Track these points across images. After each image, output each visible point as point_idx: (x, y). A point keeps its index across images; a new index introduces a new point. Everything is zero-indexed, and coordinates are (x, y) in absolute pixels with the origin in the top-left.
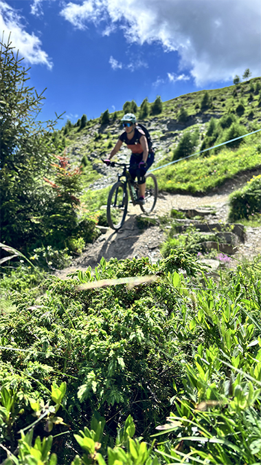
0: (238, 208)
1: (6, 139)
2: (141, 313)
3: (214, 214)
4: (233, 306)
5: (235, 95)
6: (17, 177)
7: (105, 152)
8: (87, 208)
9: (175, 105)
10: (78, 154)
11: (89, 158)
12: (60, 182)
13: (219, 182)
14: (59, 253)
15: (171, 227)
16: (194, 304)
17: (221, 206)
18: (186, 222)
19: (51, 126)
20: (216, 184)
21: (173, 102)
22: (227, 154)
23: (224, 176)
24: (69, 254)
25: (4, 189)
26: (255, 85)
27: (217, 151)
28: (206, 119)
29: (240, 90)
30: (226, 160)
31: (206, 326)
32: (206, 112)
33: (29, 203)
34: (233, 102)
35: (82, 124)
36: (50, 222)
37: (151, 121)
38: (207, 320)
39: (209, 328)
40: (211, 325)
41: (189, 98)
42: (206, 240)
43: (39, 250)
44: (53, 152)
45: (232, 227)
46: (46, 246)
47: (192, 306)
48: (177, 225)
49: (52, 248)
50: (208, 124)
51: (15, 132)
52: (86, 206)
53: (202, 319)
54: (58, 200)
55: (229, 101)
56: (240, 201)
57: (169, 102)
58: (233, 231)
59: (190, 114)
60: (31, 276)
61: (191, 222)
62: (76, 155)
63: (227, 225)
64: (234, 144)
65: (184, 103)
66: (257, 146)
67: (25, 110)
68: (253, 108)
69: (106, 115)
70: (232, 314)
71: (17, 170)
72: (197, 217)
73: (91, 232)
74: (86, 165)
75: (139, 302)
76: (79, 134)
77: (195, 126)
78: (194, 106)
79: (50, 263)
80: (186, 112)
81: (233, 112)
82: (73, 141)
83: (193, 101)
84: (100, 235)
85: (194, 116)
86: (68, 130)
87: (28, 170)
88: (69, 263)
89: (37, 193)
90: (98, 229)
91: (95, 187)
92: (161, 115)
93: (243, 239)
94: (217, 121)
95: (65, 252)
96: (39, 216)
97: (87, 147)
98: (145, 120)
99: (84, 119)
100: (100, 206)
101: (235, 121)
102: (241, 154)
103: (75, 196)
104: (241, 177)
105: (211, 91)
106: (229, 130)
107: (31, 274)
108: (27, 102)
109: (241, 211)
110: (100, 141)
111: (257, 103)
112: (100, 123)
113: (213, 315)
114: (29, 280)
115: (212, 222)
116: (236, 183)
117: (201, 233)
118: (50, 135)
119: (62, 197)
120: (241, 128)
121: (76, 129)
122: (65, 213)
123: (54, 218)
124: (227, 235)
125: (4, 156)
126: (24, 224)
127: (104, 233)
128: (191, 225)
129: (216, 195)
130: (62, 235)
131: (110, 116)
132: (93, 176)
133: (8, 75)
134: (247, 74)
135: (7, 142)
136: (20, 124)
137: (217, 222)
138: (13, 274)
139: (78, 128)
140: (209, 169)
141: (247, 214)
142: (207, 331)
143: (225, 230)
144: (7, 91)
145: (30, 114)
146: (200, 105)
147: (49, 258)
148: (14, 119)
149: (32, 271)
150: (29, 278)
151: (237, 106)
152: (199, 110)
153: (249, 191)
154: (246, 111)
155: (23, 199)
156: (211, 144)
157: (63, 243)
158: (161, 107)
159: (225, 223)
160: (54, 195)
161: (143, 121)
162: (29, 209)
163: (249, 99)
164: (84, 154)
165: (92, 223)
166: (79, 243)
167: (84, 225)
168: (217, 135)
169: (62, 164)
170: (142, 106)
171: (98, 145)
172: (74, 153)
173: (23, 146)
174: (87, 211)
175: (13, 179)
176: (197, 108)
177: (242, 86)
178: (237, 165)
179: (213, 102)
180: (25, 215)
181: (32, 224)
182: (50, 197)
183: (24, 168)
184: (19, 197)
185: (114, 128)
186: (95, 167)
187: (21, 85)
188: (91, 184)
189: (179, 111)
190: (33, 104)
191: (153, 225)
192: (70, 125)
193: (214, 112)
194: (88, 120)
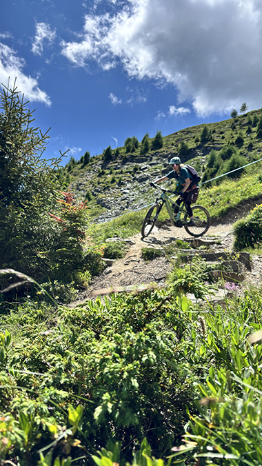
0: (243, 237)
1: (12, 177)
2: (153, 336)
3: (219, 244)
4: (241, 328)
5: (234, 128)
6: (24, 213)
7: (108, 187)
8: (92, 241)
9: (176, 139)
10: (82, 190)
11: (93, 193)
12: (65, 217)
13: (222, 211)
14: (66, 286)
15: (176, 257)
16: (203, 329)
17: (225, 235)
18: (191, 252)
19: (55, 163)
20: (219, 213)
21: (173, 136)
22: (229, 185)
23: (227, 206)
24: (76, 288)
25: (11, 226)
26: (252, 118)
27: (218, 182)
28: (206, 152)
29: (238, 122)
30: (228, 190)
31: (216, 350)
32: (207, 145)
33: (35, 238)
34: (232, 134)
35: (86, 160)
36: (56, 256)
37: (153, 155)
38: (217, 344)
39: (219, 351)
40: (221, 349)
41: (188, 132)
42: (213, 269)
43: (46, 284)
44: (59, 189)
45: (238, 255)
46: (53, 281)
47: (201, 330)
48: (183, 255)
49: (59, 282)
50: (209, 156)
51: (20, 171)
52: (92, 239)
53: (212, 342)
54: (64, 234)
55: (228, 134)
56: (245, 230)
57: (169, 137)
58: (239, 259)
59: (190, 147)
60: (38, 311)
61: (197, 252)
62: (80, 190)
63: (233, 254)
64: (236, 174)
65: (184, 137)
66: (258, 175)
67: (30, 149)
68: (252, 139)
69: (108, 150)
70: (241, 337)
71: (23, 207)
72: (202, 247)
73: (97, 264)
74: (90, 200)
75: (150, 326)
76: (83, 170)
77: (195, 158)
78: (194, 140)
79: (57, 297)
80: (187, 146)
81: (233, 144)
82: (77, 177)
83: (193, 135)
84: (106, 267)
85: (194, 149)
86: (72, 167)
87: (34, 206)
88: (75, 297)
89: (43, 228)
90: (104, 261)
91: (99, 220)
92: (162, 149)
93: (249, 267)
94: (217, 153)
95: (72, 286)
96: (45, 250)
97: (91, 183)
98: (147, 155)
99: (87, 155)
100: (105, 239)
101: (235, 152)
102: (243, 184)
103: (81, 230)
104: (244, 207)
105: (210, 125)
106: (230, 161)
107: (38, 309)
108: (32, 141)
109: (246, 240)
110: (103, 176)
111: (255, 135)
112: (102, 159)
113: (223, 338)
114: (36, 315)
115: (217, 251)
116: (239, 213)
117: (207, 263)
118: (55, 172)
119: (67, 232)
120: (241, 158)
121: (79, 166)
122: (71, 247)
123: (60, 252)
124: (234, 264)
125: (11, 193)
126: (31, 259)
127: (110, 266)
128: (197, 254)
129: (220, 225)
130: (68, 269)
131: (113, 153)
132: (97, 210)
133: (14, 118)
134: (244, 108)
135: (13, 180)
136: (25, 162)
137: (222, 251)
138: (20, 310)
139: (82, 164)
140: (212, 199)
141: (252, 242)
142: (218, 355)
143: (230, 258)
144: (13, 132)
145: (35, 153)
146: (200, 138)
147: (56, 292)
148: (20, 158)
149: (39, 306)
150: (36, 313)
151: (236, 138)
152: (199, 143)
153: (252, 220)
154: (245, 143)
155: (29, 235)
156: (213, 175)
157: (70, 276)
158: (162, 142)
159: (231, 252)
160: (59, 230)
161: (145, 156)
162: (35, 244)
163: (247, 131)
164: (88, 189)
165: (98, 255)
166: (85, 276)
167: (90, 257)
168: (218, 167)
169: (67, 200)
170: (143, 142)
171: (102, 180)
172: (78, 189)
173: (29, 184)
174: (92, 244)
175: (20, 215)
176: (197, 141)
177: (240, 119)
178: (239, 195)
179: (213, 135)
180: (31, 251)
181: (39, 259)
182: (56, 231)
183: (30, 205)
184: (25, 233)
185: (117, 164)
186: (99, 202)
187: (26, 126)
188: (95, 217)
189: (180, 145)
190: (38, 143)
191: (159, 256)
192: (73, 162)
193: (214, 144)
194: (91, 156)
